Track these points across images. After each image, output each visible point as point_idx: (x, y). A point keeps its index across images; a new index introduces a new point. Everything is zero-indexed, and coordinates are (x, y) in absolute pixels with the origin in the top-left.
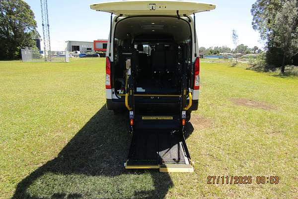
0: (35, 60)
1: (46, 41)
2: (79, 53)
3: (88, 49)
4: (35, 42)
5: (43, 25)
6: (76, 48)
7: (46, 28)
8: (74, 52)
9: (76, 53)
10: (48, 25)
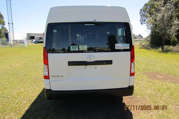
0: (4, 46)
1: (11, 34)
2: (34, 40)
3: (40, 38)
4: (5, 34)
5: (9, 23)
6: (32, 38)
7: (11, 25)
8: (31, 40)
9: (32, 40)
10: (12, 24)
